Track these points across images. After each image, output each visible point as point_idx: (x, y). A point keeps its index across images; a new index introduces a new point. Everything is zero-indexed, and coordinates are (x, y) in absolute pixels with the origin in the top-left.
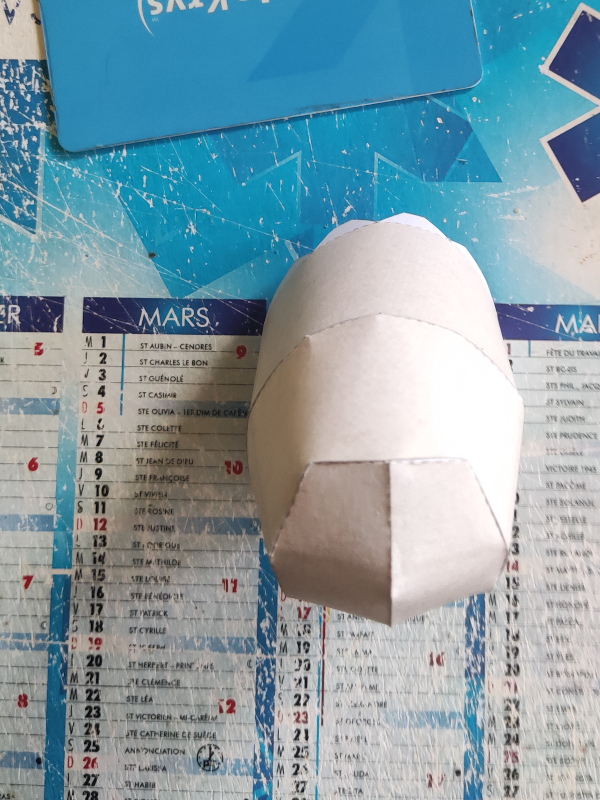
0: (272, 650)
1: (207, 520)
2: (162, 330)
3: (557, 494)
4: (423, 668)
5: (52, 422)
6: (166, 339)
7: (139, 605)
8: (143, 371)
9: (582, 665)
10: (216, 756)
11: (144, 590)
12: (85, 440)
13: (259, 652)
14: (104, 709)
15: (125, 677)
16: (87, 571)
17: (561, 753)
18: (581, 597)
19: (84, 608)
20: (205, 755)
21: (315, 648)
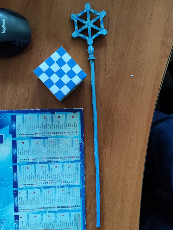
0: (56, 186)
1: (41, 195)
2: (18, 203)
3: (36, 153)
4: (57, 168)
5: (30, 215)
6: (19, 202)
7: (51, 203)
8: (23, 205)
9: (56, 149)
10: (68, 192)
11: (49, 202)
12: (32, 211)
13: (56, 188)
14: (63, 206)
15: (60, 203)
16: (47, 209)
17: (66, 152)
18: (48, 150)
19: (52, 209)
20: (68, 193)
21: (55, 181)
